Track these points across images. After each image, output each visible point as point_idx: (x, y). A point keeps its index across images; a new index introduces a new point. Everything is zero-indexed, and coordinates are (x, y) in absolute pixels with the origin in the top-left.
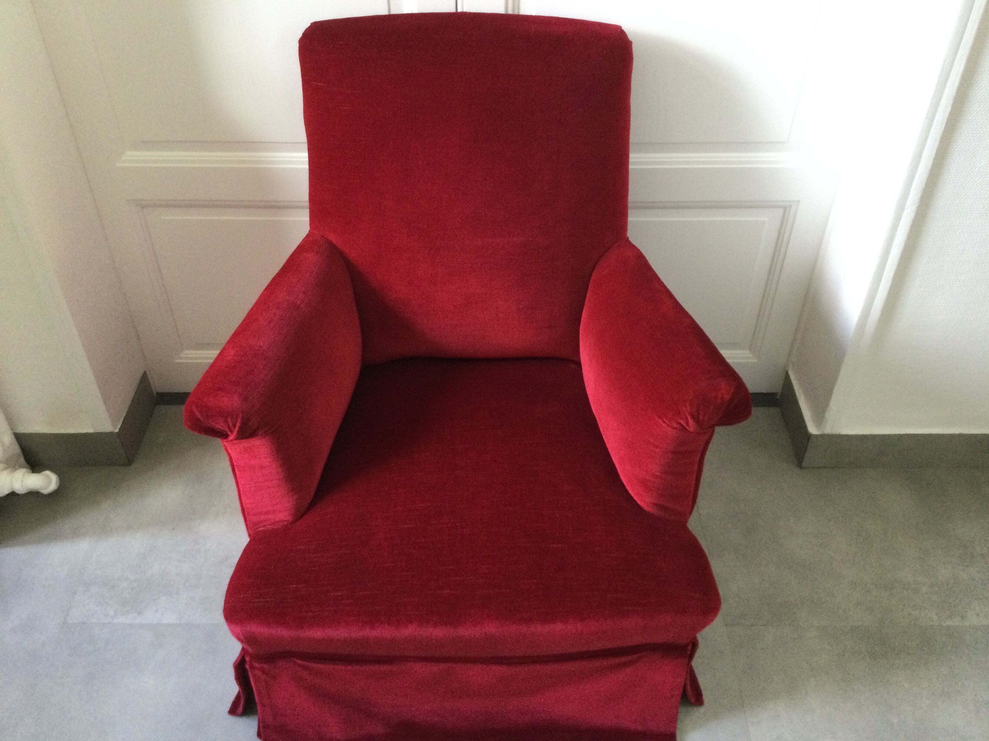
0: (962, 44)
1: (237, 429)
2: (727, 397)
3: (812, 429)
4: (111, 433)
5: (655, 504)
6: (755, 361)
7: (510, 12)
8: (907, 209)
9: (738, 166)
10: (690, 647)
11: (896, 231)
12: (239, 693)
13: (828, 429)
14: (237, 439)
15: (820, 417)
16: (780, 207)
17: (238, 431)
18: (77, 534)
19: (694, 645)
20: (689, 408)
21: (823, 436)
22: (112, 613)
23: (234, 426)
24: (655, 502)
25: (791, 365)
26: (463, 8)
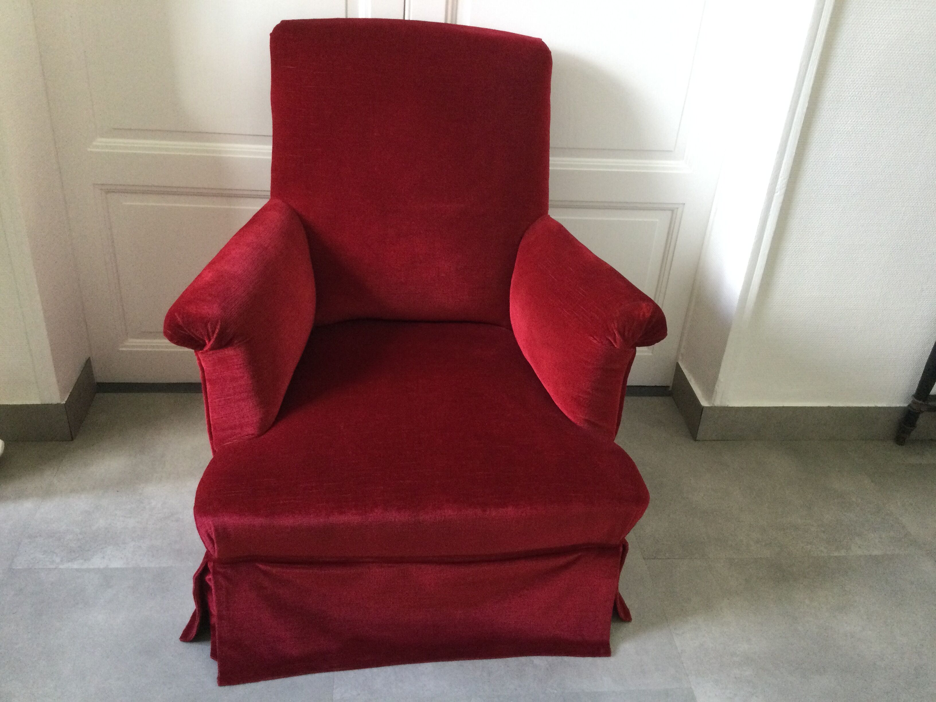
0: (814, 51)
1: (215, 336)
2: (648, 315)
3: (704, 403)
4: (57, 405)
5: (587, 421)
6: (651, 354)
7: (449, 22)
8: (777, 192)
9: (636, 171)
10: (621, 549)
11: (769, 211)
12: (195, 611)
13: (718, 403)
14: (212, 348)
15: (710, 392)
16: (670, 210)
17: (216, 338)
18: (20, 496)
19: (625, 547)
20: (616, 324)
21: (713, 409)
22: (58, 560)
23: (213, 332)
24: (587, 418)
25: (680, 357)
26: (409, 17)
